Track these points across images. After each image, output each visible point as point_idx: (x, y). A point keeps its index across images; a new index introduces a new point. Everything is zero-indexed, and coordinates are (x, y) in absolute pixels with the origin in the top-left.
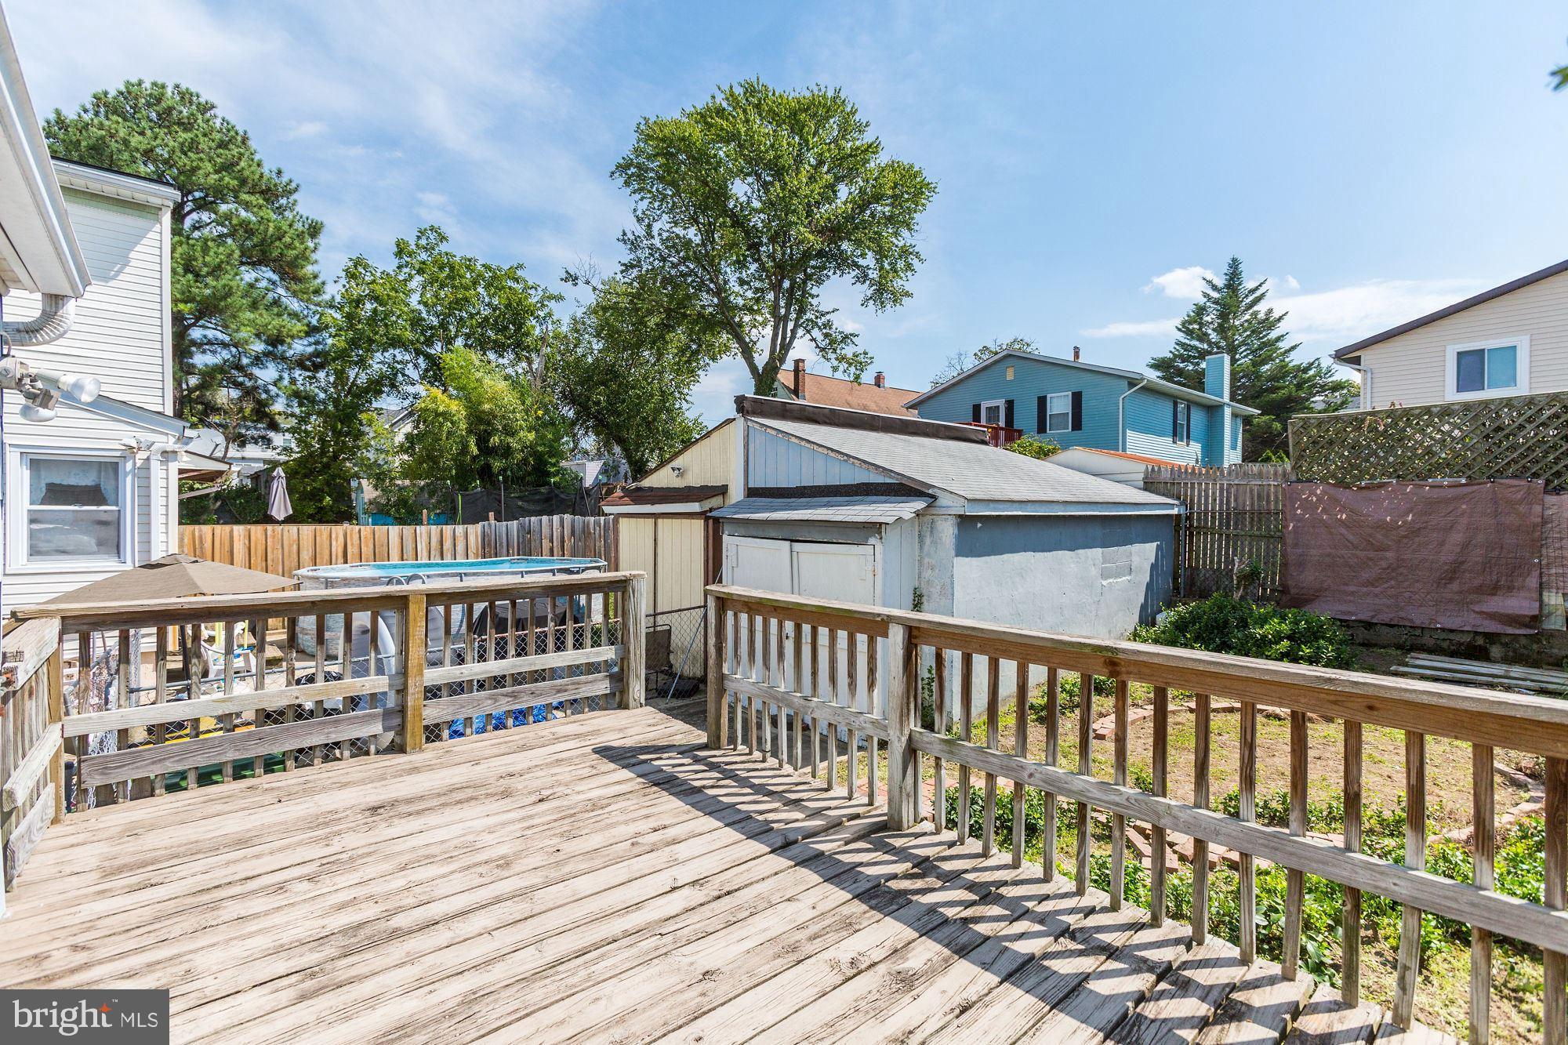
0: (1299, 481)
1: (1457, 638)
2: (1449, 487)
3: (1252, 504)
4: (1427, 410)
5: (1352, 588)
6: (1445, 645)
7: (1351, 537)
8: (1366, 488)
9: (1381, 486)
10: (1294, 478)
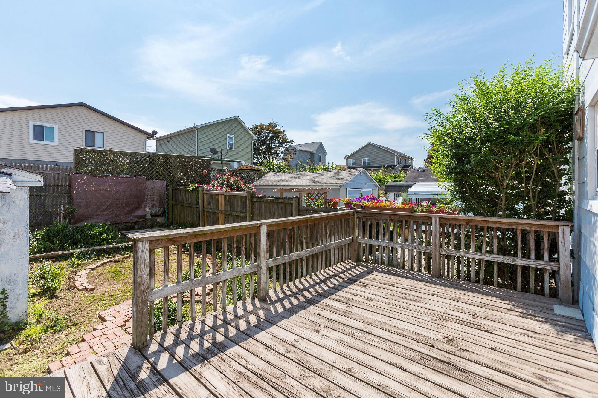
0: (77, 173)
1: (128, 225)
2: (125, 178)
3: (54, 182)
4: (121, 153)
5: (98, 213)
6: (124, 228)
7: (97, 195)
8: (102, 177)
9: (106, 176)
10: (75, 172)
